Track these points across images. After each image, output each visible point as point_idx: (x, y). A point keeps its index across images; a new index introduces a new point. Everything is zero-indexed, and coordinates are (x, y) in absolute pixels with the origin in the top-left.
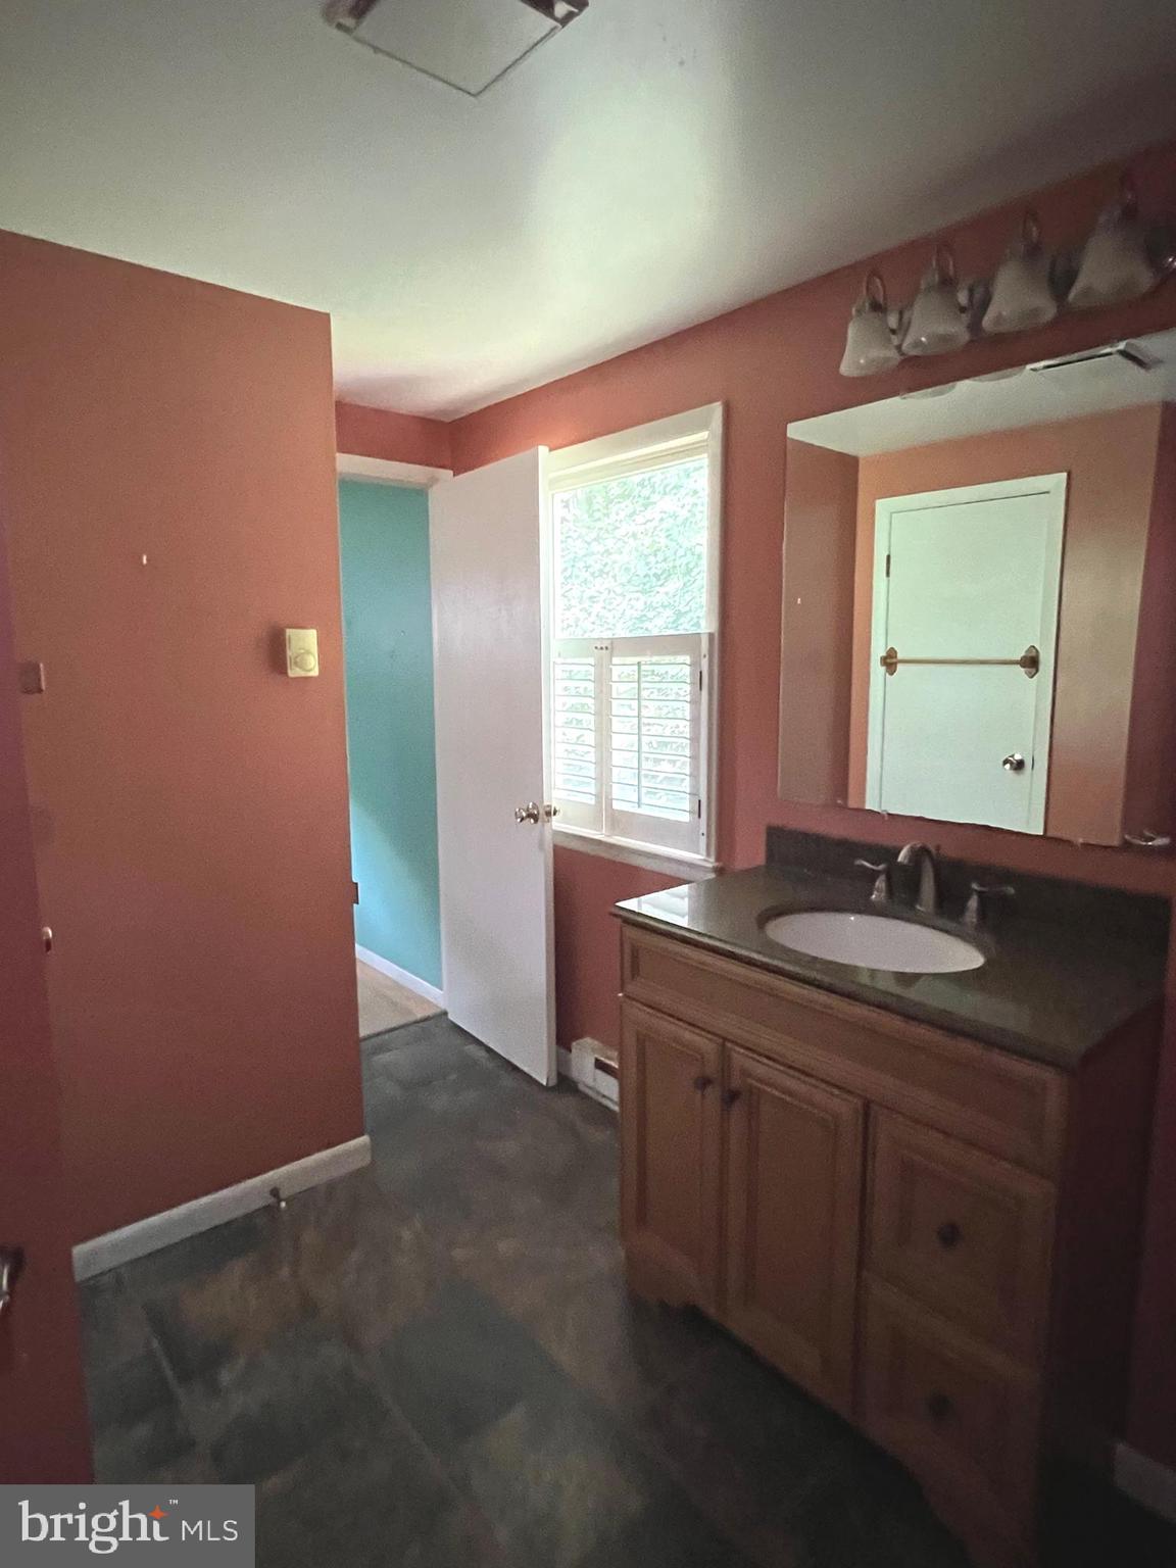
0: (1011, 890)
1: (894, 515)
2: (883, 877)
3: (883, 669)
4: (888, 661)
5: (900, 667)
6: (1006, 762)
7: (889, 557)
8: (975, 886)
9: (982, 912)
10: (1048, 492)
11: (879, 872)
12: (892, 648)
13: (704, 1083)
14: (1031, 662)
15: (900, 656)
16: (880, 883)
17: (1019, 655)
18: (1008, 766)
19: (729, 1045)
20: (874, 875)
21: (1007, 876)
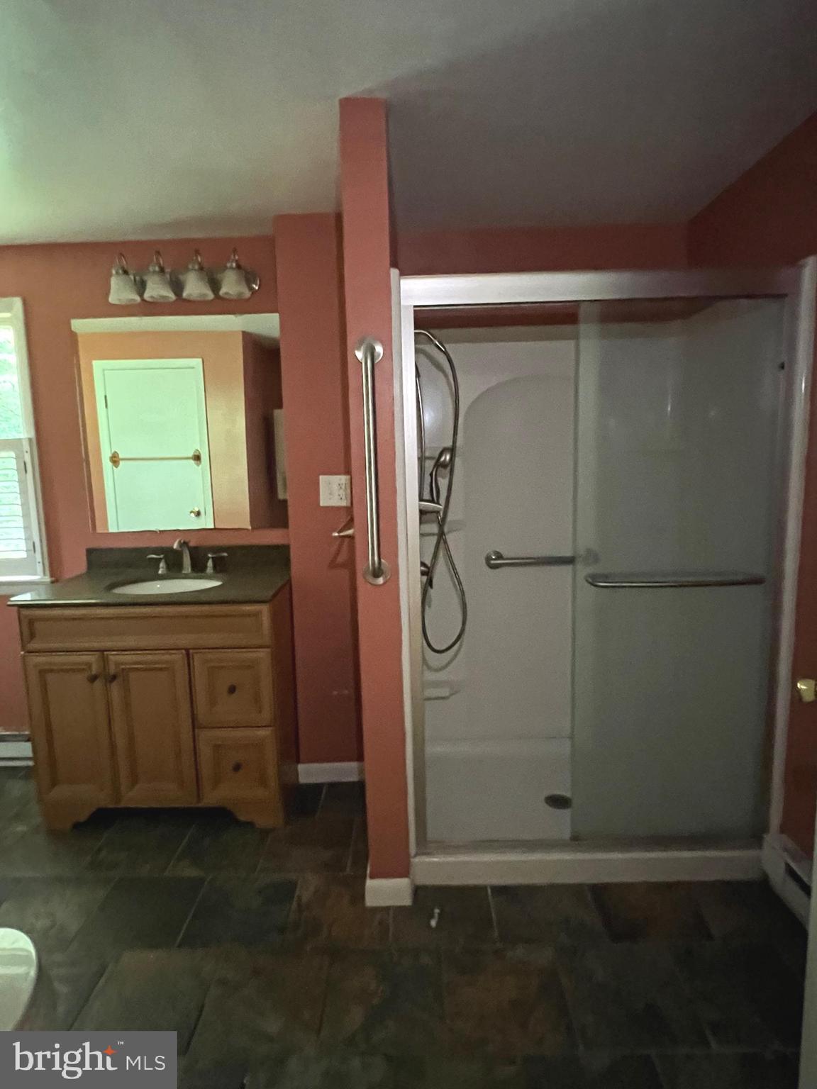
0: (225, 554)
1: (106, 372)
2: (163, 560)
3: (110, 464)
4: (114, 459)
5: (121, 462)
6: (191, 512)
7: (106, 397)
8: (210, 555)
9: (215, 567)
10: (193, 368)
11: (161, 559)
12: (116, 452)
13: (93, 679)
14: (197, 458)
15: (121, 456)
16: (162, 564)
17: (191, 454)
18: (193, 515)
19: (105, 653)
20: (159, 561)
21: (221, 549)
